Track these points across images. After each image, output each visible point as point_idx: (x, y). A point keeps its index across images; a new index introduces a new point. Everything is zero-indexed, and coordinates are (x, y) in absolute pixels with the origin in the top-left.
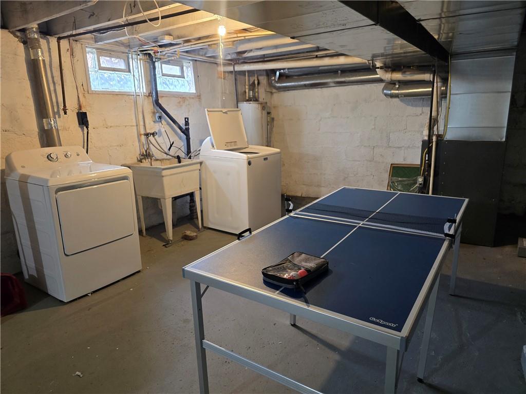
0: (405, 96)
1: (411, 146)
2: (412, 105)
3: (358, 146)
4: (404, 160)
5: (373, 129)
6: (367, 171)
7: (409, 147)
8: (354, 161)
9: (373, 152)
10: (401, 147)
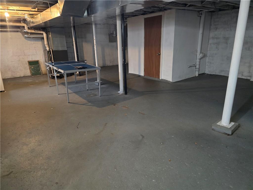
0: (33, 38)
1: (33, 54)
2: (30, 41)
3: (12, 56)
4: (32, 59)
5: (17, 49)
6: (19, 65)
7: (32, 55)
8: (12, 62)
9: (19, 58)
10: (29, 55)
